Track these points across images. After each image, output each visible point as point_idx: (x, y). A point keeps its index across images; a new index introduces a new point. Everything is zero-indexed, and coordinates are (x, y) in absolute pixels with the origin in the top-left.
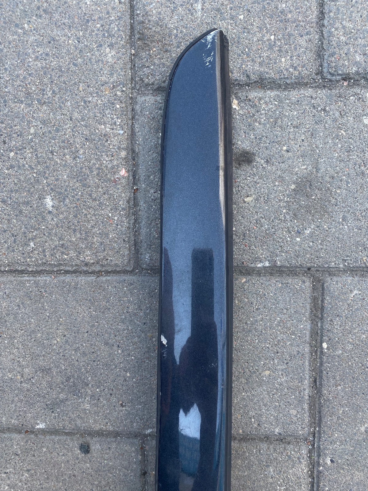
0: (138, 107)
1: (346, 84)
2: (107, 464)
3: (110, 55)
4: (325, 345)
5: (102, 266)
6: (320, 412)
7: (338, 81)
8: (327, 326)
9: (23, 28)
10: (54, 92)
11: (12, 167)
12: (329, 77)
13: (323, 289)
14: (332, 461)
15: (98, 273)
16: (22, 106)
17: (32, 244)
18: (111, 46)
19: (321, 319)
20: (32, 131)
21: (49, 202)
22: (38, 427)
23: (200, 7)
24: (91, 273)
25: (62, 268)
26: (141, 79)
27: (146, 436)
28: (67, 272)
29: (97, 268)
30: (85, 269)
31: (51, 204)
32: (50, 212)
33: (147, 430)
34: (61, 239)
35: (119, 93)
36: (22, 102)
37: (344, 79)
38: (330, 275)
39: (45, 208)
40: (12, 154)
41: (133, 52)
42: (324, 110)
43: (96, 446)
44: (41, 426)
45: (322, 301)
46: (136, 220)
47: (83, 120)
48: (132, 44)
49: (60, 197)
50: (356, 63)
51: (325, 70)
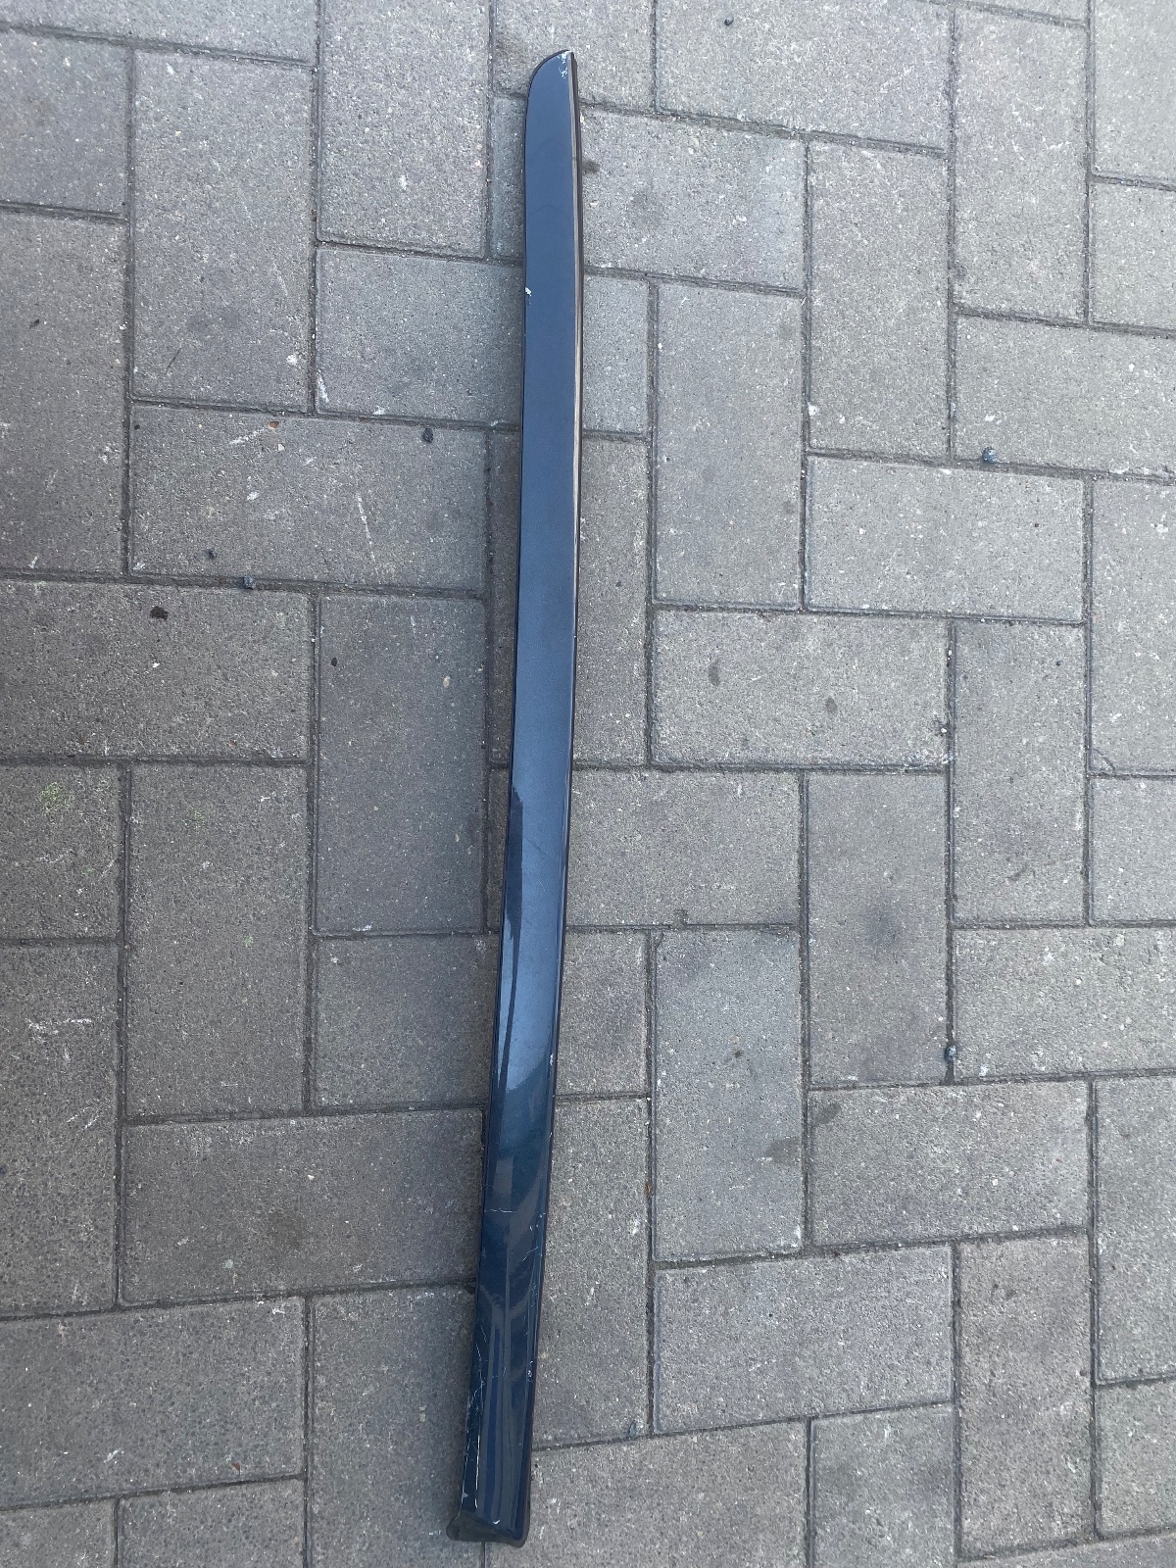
0: (494, 108)
1: (674, 119)
2: (451, 456)
3: (470, 56)
4: (660, 346)
5: (453, 250)
6: (656, 411)
7: (668, 116)
8: (661, 328)
9: (387, 16)
10: (414, 78)
11: (366, 142)
12: (661, 111)
13: (658, 293)
14: (668, 459)
15: (449, 258)
16: (381, 86)
17: (383, 220)
18: (472, 48)
19: (657, 321)
20: (390, 110)
21: (403, 182)
22: (376, 413)
23: (553, 31)
24: (441, 257)
25: (413, 248)
26: (499, 83)
27: (491, 429)
28: (417, 253)
29: (449, 252)
30: (436, 252)
31: (406, 184)
32: (404, 191)
33: (493, 421)
34: (414, 218)
35: (477, 91)
36: (381, 82)
37: (673, 115)
38: (663, 282)
39: (401, 187)
40: (367, 130)
41: (491, 57)
42: (658, 137)
43: (439, 435)
44: (380, 412)
45: (657, 305)
46: (488, 210)
47: (441, 109)
48: (491, 51)
49: (415, 177)
50: (683, 103)
51: (657, 104)
